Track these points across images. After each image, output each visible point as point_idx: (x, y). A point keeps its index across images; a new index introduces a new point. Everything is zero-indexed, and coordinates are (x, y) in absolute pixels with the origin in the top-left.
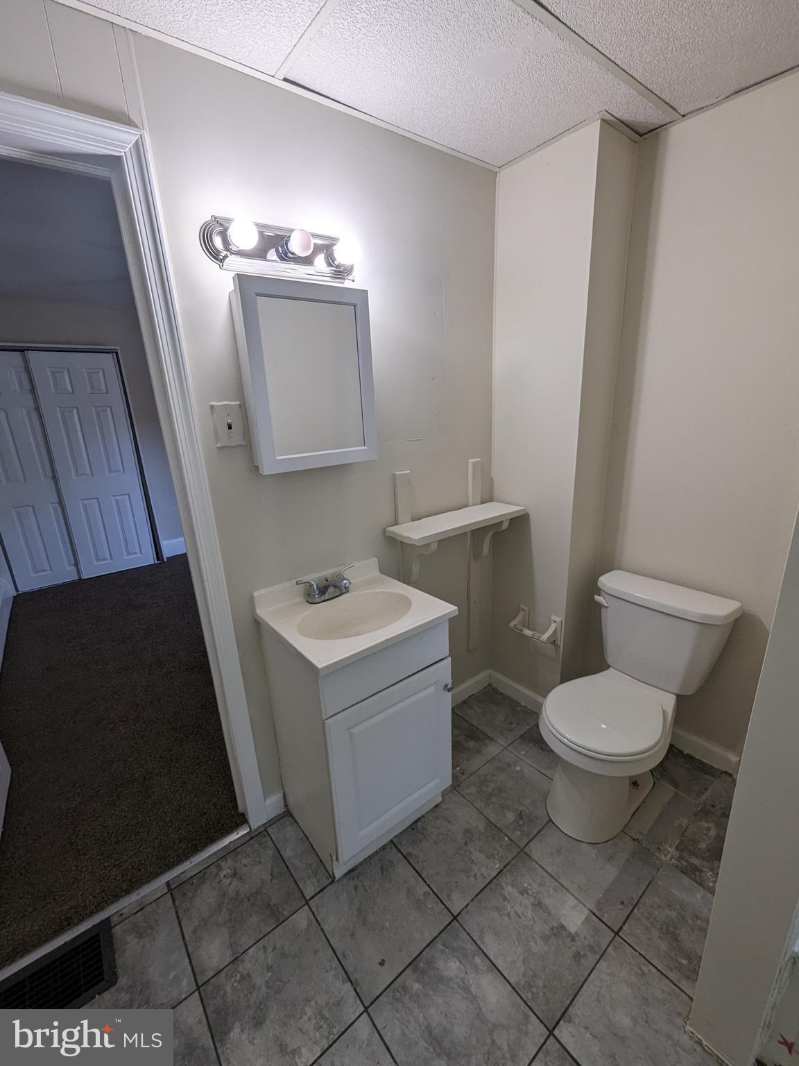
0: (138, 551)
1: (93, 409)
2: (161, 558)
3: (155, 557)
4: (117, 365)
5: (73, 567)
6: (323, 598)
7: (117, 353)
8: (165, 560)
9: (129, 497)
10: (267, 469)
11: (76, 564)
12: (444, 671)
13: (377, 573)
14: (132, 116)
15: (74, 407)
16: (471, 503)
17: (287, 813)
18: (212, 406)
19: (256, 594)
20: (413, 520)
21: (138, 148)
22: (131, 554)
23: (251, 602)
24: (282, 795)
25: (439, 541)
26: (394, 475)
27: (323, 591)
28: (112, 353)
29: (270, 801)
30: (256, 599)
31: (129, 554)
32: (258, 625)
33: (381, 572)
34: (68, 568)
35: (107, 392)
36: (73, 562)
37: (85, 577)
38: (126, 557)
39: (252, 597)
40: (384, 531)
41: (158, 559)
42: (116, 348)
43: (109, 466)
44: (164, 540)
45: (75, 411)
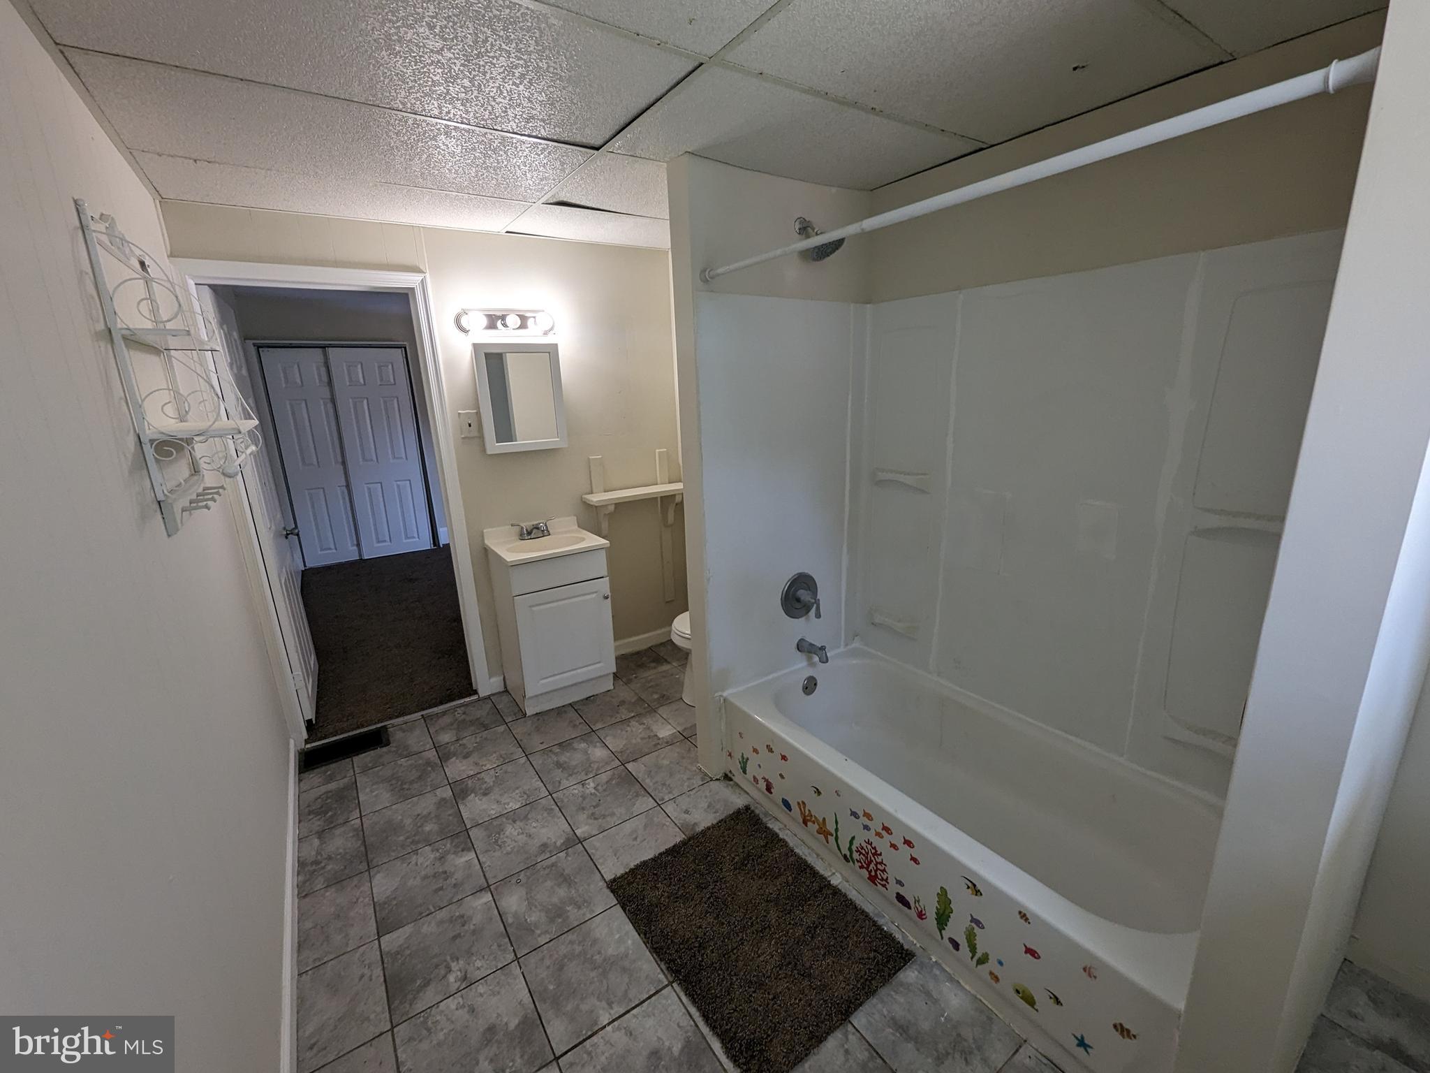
0: (416, 535)
1: (381, 399)
2: (437, 543)
3: (432, 542)
4: (405, 360)
5: (355, 548)
6: (529, 537)
7: (405, 348)
8: (441, 546)
9: (410, 483)
10: (489, 452)
11: (358, 545)
12: (604, 586)
13: (576, 527)
14: (421, 267)
15: (364, 398)
16: (659, 482)
17: (506, 691)
18: (459, 413)
19: (485, 531)
20: (605, 492)
21: (423, 282)
22: (409, 538)
23: (482, 536)
24: (502, 678)
25: (616, 504)
26: (589, 458)
27: (529, 533)
28: (401, 348)
29: (493, 680)
30: (485, 534)
31: (407, 537)
32: (486, 551)
33: (579, 526)
34: (351, 548)
35: (395, 384)
36: (355, 543)
37: (366, 558)
38: (404, 541)
39: (483, 532)
40: (581, 498)
41: (435, 545)
42: (405, 343)
43: (393, 453)
44: (441, 527)
45: (365, 401)
